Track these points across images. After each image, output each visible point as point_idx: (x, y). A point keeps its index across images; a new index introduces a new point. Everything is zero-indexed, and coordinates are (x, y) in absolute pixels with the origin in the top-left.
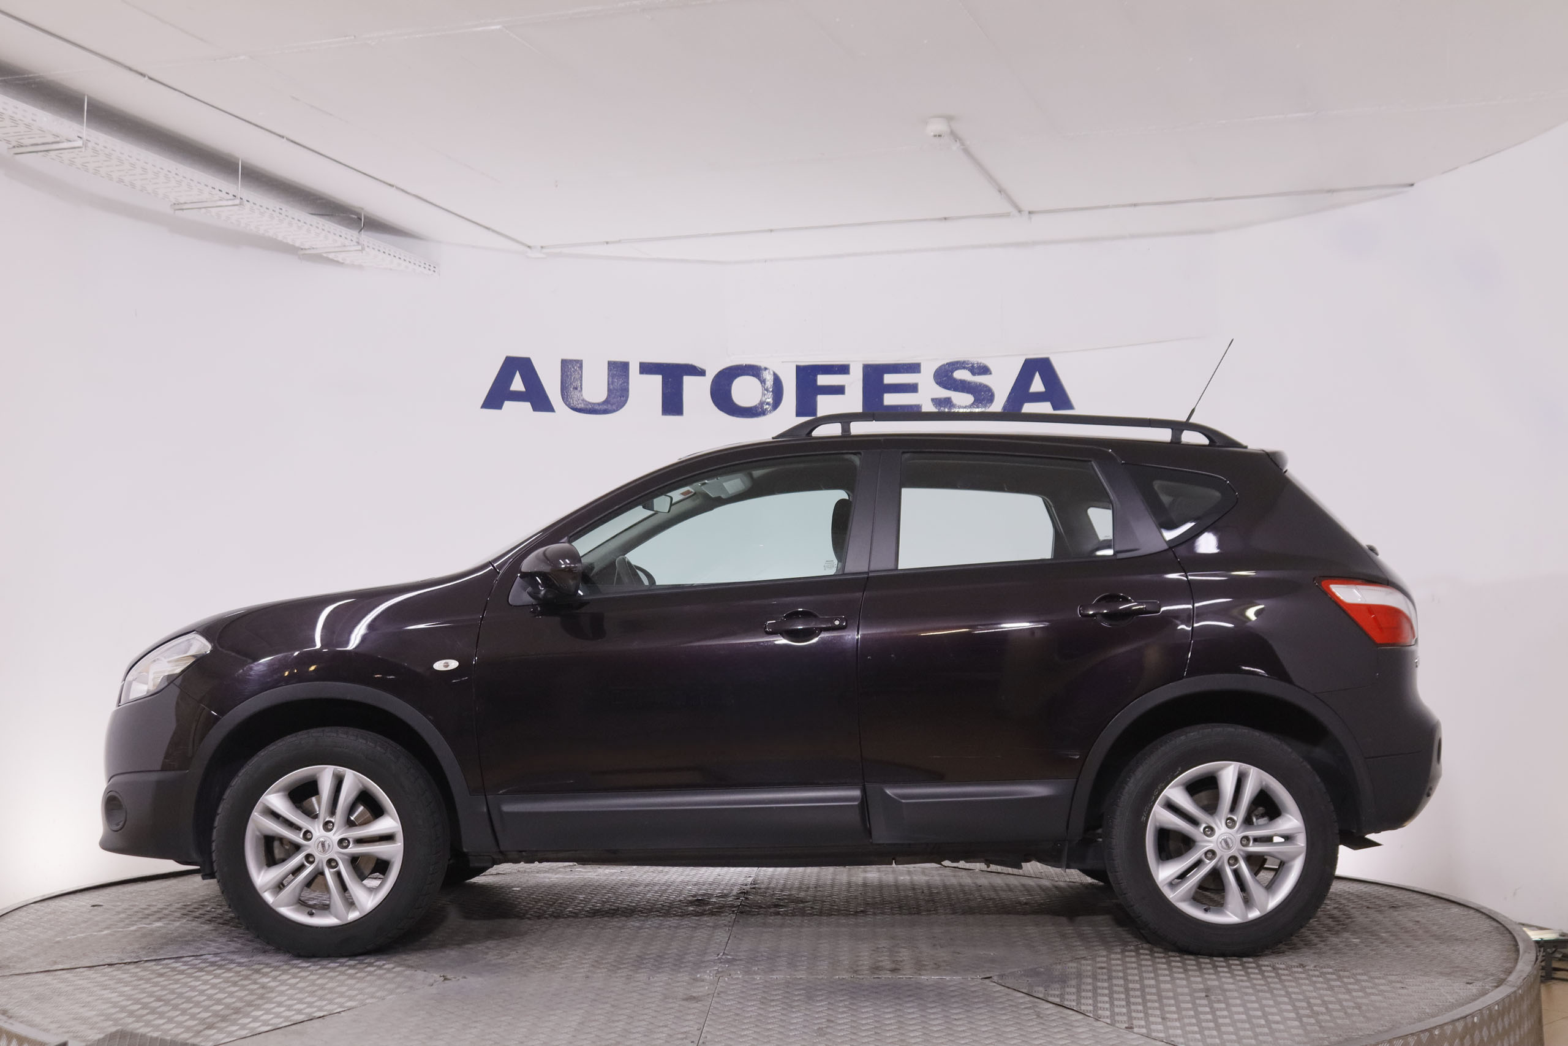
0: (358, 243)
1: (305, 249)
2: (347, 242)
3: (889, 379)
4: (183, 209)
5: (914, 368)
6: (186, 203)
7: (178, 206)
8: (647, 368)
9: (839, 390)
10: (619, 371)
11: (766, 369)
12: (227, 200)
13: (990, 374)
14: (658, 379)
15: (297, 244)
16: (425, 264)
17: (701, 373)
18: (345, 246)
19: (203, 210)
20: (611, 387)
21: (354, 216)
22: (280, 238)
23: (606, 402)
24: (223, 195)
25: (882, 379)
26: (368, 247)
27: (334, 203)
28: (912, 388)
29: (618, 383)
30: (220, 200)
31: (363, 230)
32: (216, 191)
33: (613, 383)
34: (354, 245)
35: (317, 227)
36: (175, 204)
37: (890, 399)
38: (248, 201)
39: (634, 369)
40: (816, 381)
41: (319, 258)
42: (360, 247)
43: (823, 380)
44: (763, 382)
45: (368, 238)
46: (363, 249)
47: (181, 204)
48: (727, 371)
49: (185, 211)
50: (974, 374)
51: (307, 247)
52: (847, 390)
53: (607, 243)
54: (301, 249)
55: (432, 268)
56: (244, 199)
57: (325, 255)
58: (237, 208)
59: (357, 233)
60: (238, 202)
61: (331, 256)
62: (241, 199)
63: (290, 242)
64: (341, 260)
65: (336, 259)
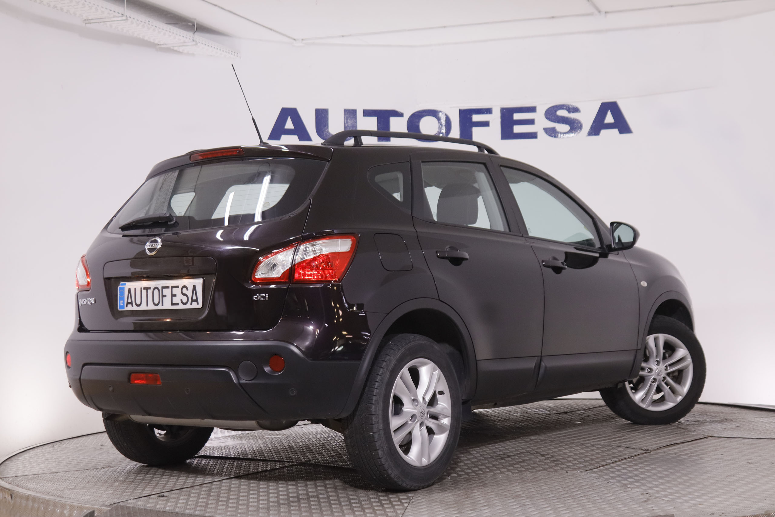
0: (193, 40)
1: (160, 45)
2: (186, 40)
3: (517, 116)
4: (90, 23)
5: (532, 109)
6: (92, 19)
7: (87, 21)
8: (368, 113)
9: (486, 124)
10: (351, 114)
11: (441, 112)
12: (118, 17)
13: (579, 112)
14: (374, 120)
15: (156, 42)
16: (232, 52)
17: (401, 115)
18: (185, 42)
19: (102, 24)
20: (346, 125)
21: (190, 24)
22: (146, 38)
24: (116, 14)
25: (513, 117)
26: (199, 42)
27: (178, 16)
28: (531, 122)
29: (350, 122)
30: (114, 17)
31: (196, 33)
32: (112, 12)
33: (347, 122)
34: (191, 42)
35: (170, 32)
36: (85, 20)
37: (518, 129)
38: (130, 17)
39: (360, 114)
40: (471, 118)
41: (169, 50)
42: (194, 43)
43: (476, 118)
44: (439, 119)
45: (199, 37)
46: (196, 44)
47: (89, 20)
48: (417, 114)
49: (91, 24)
50: (569, 112)
51: (162, 43)
52: (491, 124)
53: (343, 36)
54: (158, 45)
55: (236, 54)
56: (128, 16)
57: (172, 48)
58: (124, 21)
59: (193, 34)
60: (124, 18)
61: (176, 48)
62: (126, 16)
63: (152, 40)
64: (181, 51)
65: (178, 50)
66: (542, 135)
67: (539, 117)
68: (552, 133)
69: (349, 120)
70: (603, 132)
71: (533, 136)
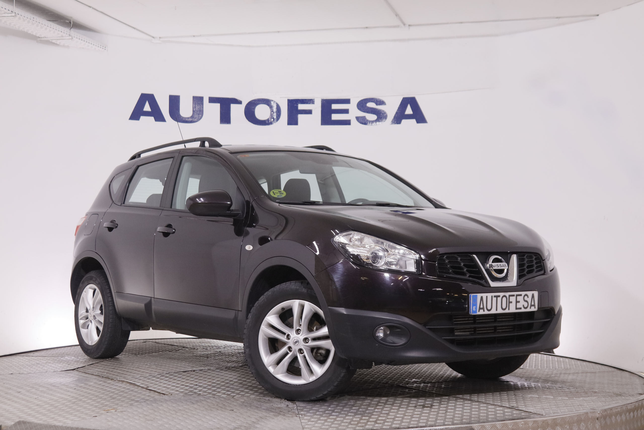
0: (69, 35)
1: (41, 38)
2: (64, 35)
3: (335, 106)
5: (347, 101)
8: (212, 100)
9: (309, 112)
10: (198, 100)
11: (272, 101)
12: (8, 13)
13: (385, 104)
14: (217, 106)
15: (38, 35)
16: (101, 45)
17: (239, 102)
18: (62, 37)
20: (195, 110)
21: (67, 21)
22: (30, 32)
23: (192, 117)
24: (7, 11)
25: (331, 107)
26: (74, 37)
27: (57, 14)
28: (346, 111)
29: (197, 107)
30: (5, 13)
31: (72, 29)
32: (4, 9)
34: (68, 36)
35: (51, 27)
37: (335, 117)
39: (206, 101)
40: (297, 107)
41: (48, 42)
42: (71, 37)
43: (301, 107)
44: (271, 107)
45: (74, 32)
46: (72, 38)
48: (253, 102)
50: (377, 104)
51: (42, 36)
52: (313, 112)
53: (194, 36)
54: (39, 37)
55: (104, 48)
56: (17, 13)
57: (51, 41)
58: (13, 17)
59: (69, 30)
60: (13, 14)
61: (54, 41)
62: (15, 13)
63: (34, 34)
64: (58, 43)
65: (56, 43)
66: (354, 122)
67: (352, 107)
68: (363, 121)
69: (196, 106)
70: (404, 121)
71: (347, 123)
